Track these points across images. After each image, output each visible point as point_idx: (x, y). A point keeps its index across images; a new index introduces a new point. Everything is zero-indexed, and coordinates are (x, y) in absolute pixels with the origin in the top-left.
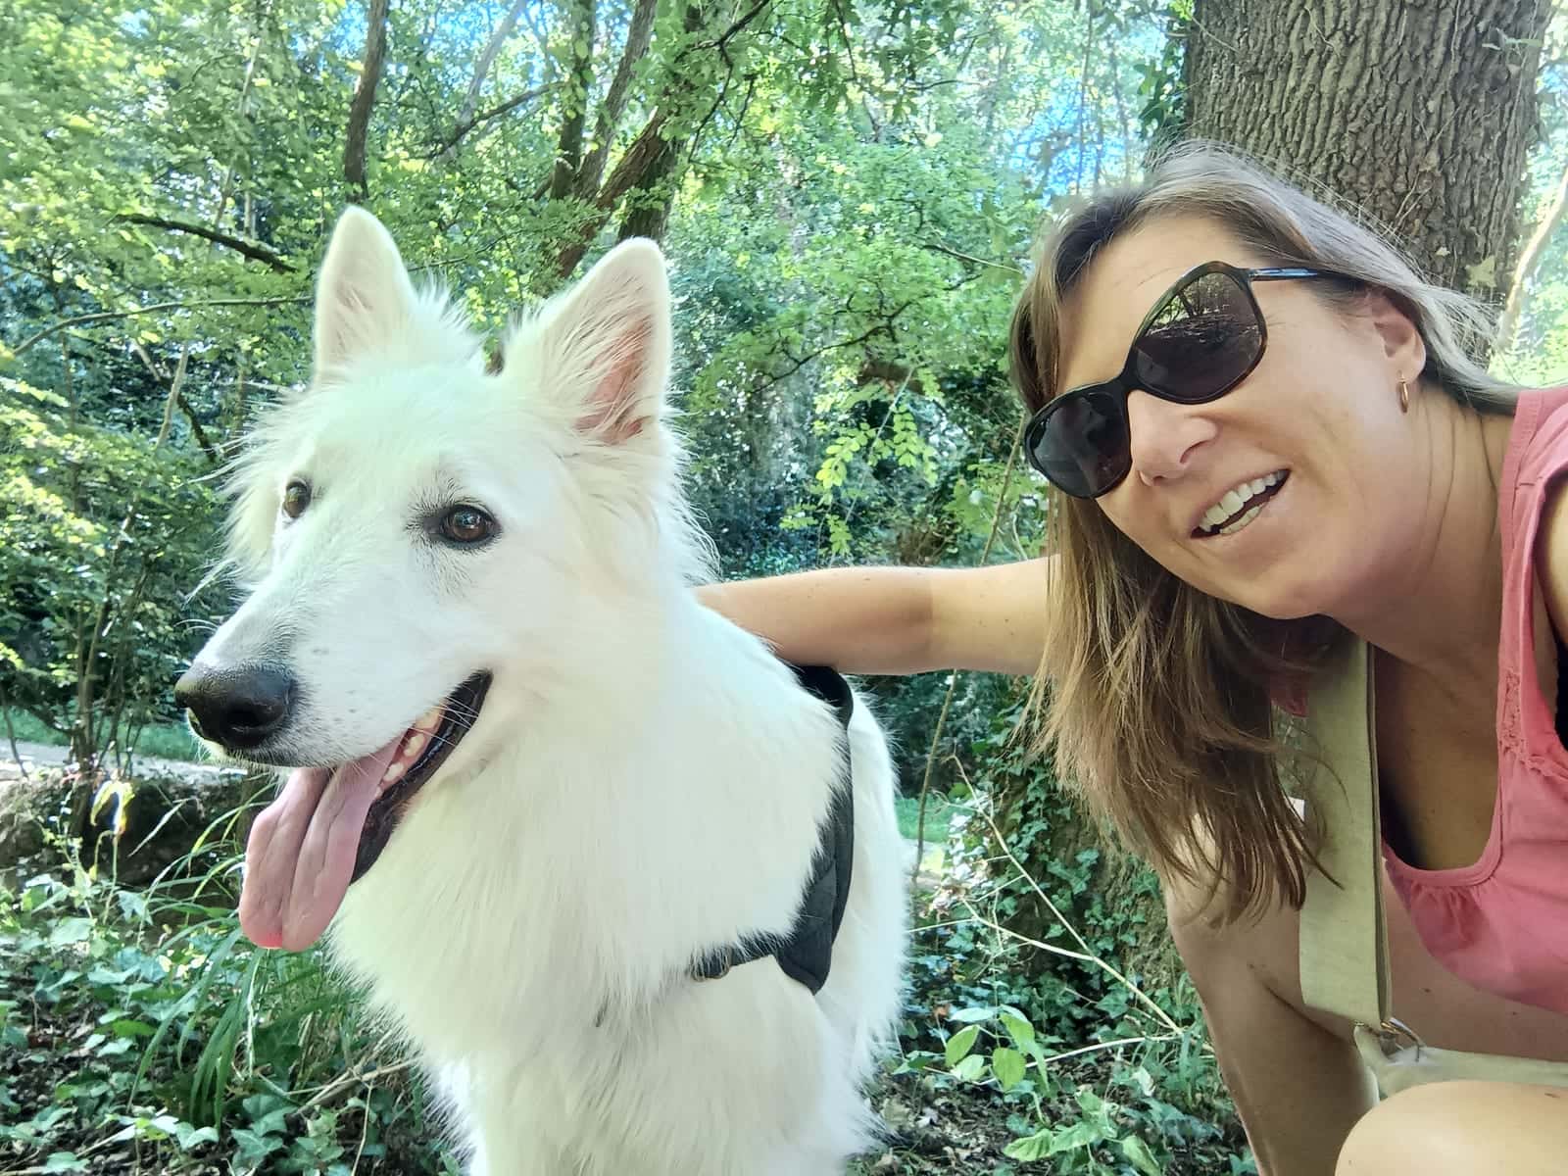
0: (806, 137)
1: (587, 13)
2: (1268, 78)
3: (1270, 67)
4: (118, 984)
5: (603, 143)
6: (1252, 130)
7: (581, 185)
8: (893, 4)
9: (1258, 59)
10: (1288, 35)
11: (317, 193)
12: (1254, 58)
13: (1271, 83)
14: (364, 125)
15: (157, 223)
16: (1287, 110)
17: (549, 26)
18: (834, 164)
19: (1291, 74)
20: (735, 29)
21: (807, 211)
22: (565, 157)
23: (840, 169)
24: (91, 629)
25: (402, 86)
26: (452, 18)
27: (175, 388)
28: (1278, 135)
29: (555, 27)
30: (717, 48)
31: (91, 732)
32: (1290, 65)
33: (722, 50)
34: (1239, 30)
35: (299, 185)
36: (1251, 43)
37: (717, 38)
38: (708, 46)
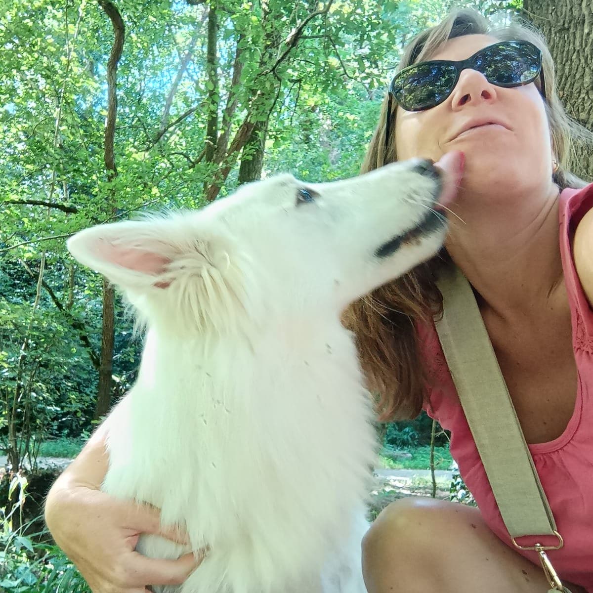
0: (332, 104)
1: (213, 66)
2: (571, 31)
3: (572, 25)
4: (14, 588)
5: (226, 129)
6: (567, 61)
7: (218, 151)
8: (360, 32)
9: (564, 22)
10: (580, 5)
11: (94, 177)
12: (562, 22)
13: (574, 33)
14: (112, 141)
15: (21, 202)
16: (586, 46)
17: (199, 74)
18: (348, 115)
19: (586, 25)
20: (279, 62)
21: (338, 141)
22: (209, 139)
23: (351, 117)
24: (12, 399)
25: (133, 117)
26: (152, 80)
27: (40, 279)
28: (583, 61)
29: (202, 75)
30: (272, 73)
31: (16, 450)
32: (584, 22)
33: (274, 73)
34: (550, 8)
35: (86, 175)
36: (559, 14)
37: (271, 68)
38: (267, 73)
